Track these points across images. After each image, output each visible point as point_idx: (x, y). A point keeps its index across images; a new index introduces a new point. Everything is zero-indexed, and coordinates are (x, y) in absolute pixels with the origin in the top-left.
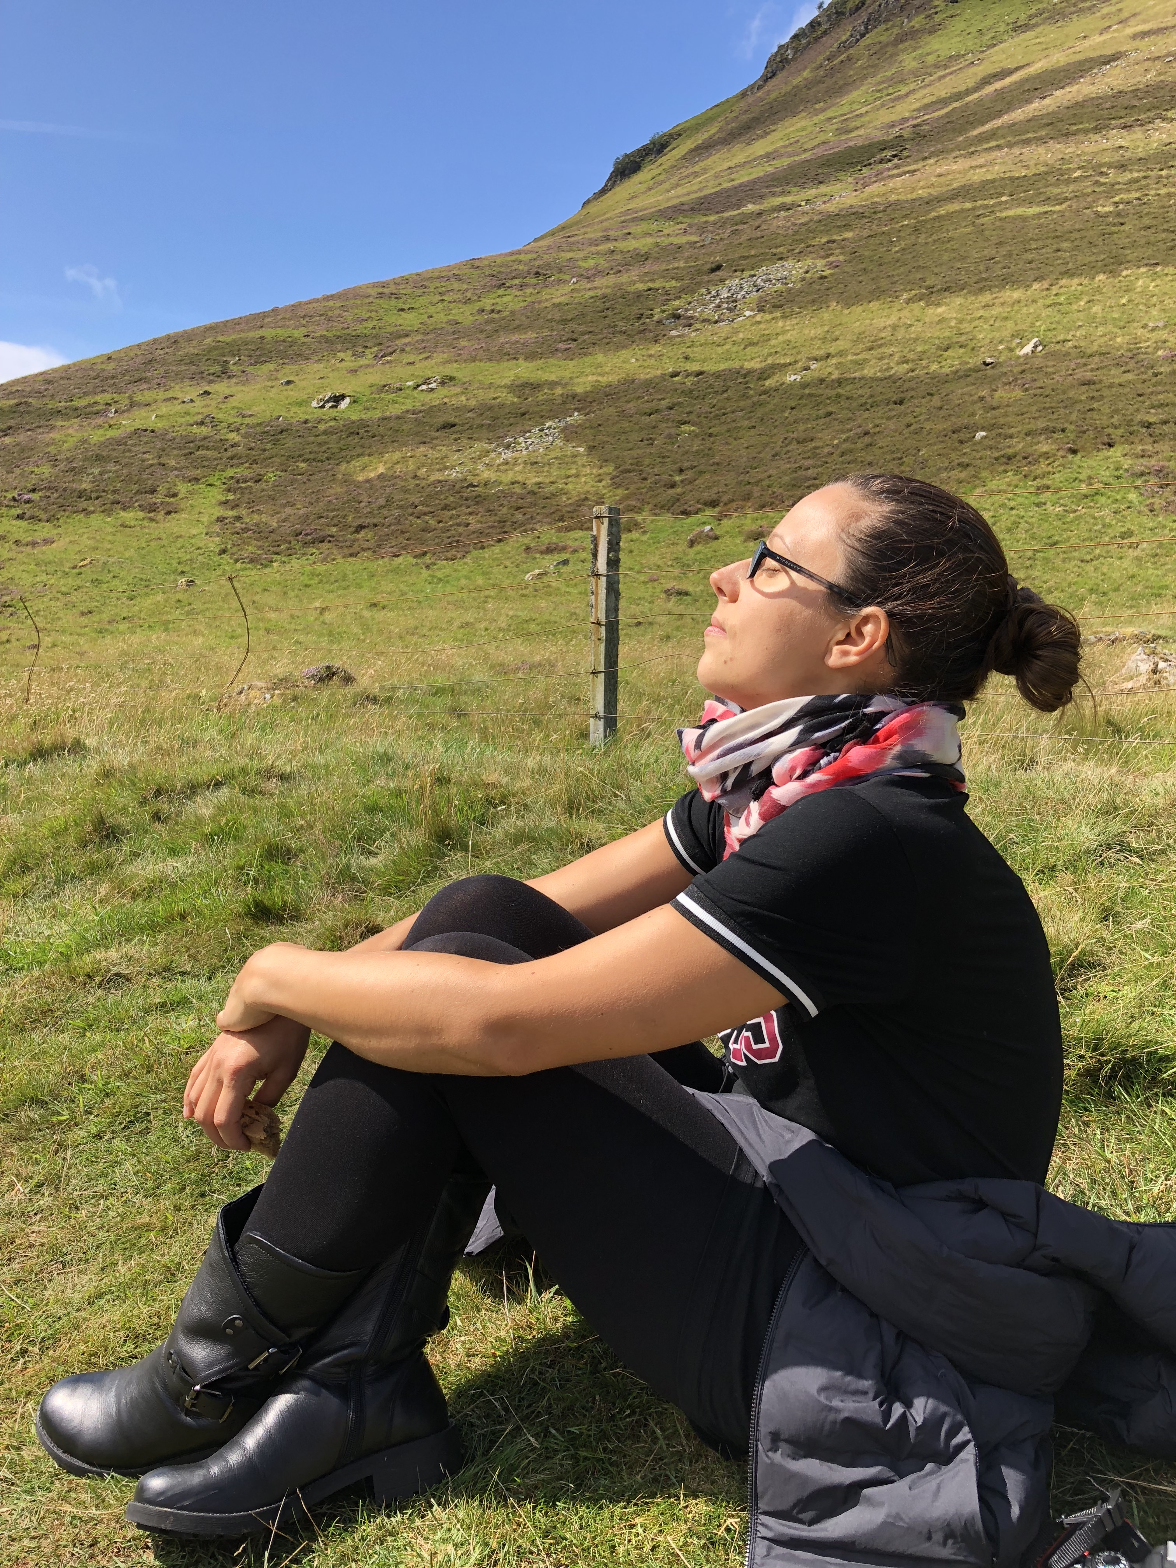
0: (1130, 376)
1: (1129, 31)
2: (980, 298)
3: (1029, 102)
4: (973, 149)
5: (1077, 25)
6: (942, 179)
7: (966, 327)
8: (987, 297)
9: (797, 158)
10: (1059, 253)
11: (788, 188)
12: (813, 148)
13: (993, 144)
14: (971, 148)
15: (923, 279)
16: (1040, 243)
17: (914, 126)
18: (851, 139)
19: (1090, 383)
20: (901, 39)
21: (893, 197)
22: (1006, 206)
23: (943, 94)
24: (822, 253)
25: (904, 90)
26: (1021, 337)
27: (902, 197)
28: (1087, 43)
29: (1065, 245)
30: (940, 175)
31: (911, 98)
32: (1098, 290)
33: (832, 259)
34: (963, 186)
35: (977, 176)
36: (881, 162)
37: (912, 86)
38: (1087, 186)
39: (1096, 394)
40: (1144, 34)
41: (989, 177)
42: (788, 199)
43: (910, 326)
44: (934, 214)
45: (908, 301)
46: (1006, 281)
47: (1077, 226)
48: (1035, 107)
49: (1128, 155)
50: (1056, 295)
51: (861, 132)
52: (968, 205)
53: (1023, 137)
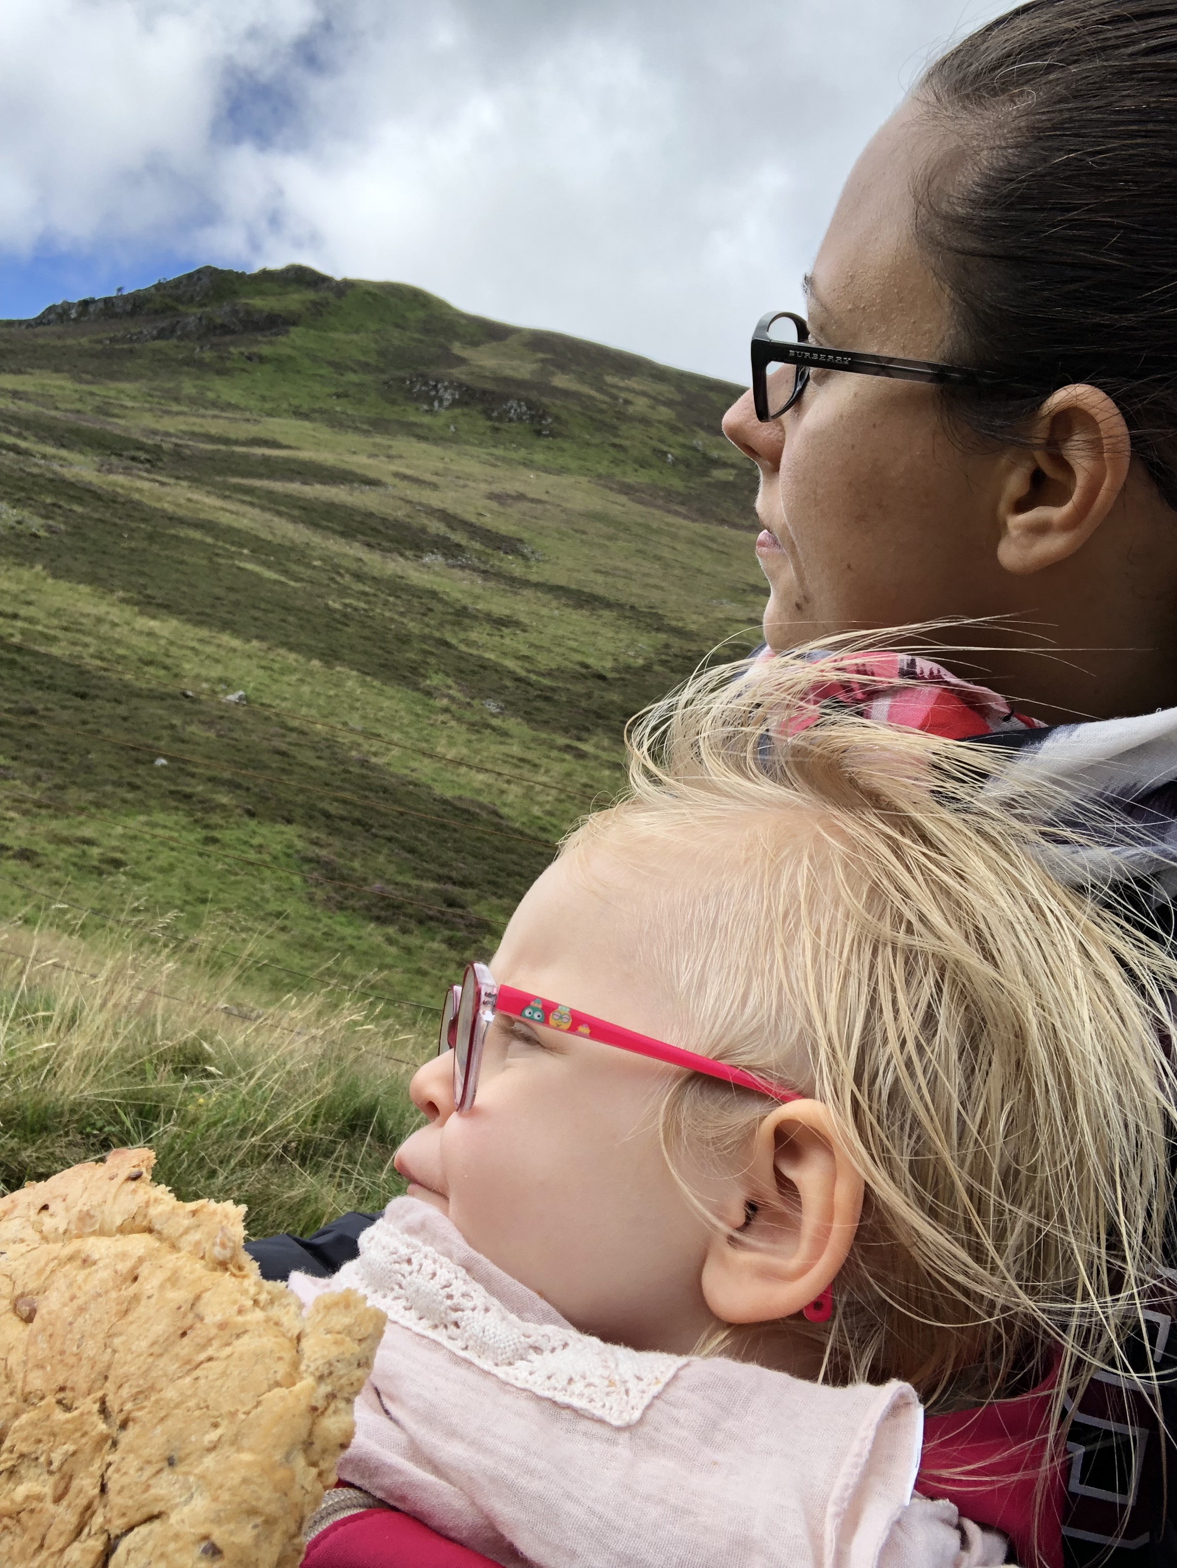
0: (322, 764)
1: (393, 468)
2: (197, 630)
3: (291, 480)
4: (227, 493)
5: (351, 439)
6: (191, 505)
7: (174, 650)
8: (204, 633)
9: (45, 411)
10: (284, 624)
11: (25, 433)
12: (66, 411)
13: (247, 498)
14: (226, 492)
15: (145, 587)
16: (269, 607)
17: (176, 445)
18: (109, 423)
19: (283, 754)
20: (189, 362)
21: (136, 496)
22: (247, 559)
23: (213, 431)
24: (43, 512)
25: (175, 408)
26: (229, 684)
27: (145, 500)
28: (355, 458)
29: (291, 619)
30: (189, 500)
31: (181, 418)
32: (311, 673)
33: (51, 522)
34: (210, 522)
35: (225, 519)
36: (133, 459)
37: (185, 409)
38: (323, 578)
39: (287, 767)
40: (405, 477)
41: (236, 525)
42: (23, 444)
43: (116, 625)
44: (173, 532)
45: (123, 600)
46: (227, 626)
47: (307, 608)
48: (295, 488)
49: (366, 569)
50: (273, 660)
51: (122, 422)
52: (209, 540)
53: (277, 507)
